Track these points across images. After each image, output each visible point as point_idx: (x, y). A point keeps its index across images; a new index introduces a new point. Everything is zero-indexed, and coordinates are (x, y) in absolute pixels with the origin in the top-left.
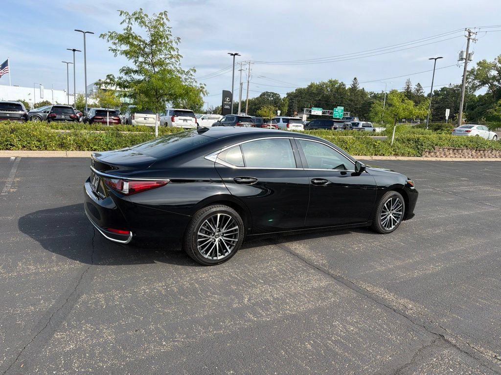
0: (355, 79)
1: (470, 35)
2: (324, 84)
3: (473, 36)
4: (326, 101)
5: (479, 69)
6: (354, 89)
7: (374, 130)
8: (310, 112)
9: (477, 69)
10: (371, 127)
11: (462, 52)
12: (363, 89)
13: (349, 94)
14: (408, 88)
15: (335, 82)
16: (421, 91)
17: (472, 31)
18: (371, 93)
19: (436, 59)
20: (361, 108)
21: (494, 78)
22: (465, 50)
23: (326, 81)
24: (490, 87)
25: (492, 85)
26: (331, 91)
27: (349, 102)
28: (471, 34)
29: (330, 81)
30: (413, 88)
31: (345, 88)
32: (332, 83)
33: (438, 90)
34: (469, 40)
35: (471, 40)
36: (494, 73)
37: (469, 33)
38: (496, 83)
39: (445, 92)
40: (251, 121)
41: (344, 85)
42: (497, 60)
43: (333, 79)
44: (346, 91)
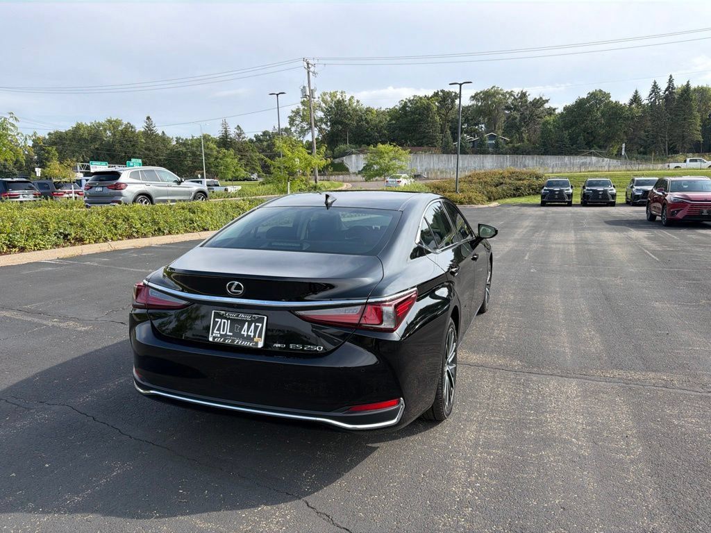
0: (148, 118)
1: (308, 67)
2: (100, 125)
3: (312, 69)
4: (108, 150)
5: (304, 109)
6: (149, 134)
7: (226, 190)
8: (88, 168)
9: (302, 108)
10: (218, 186)
11: (304, 87)
12: (163, 132)
13: (143, 140)
14: (226, 131)
15: (118, 123)
16: (243, 135)
17: (310, 62)
18: (178, 139)
19: (277, 95)
20: (166, 160)
21: (321, 120)
22: (306, 85)
23: (102, 120)
24: (319, 131)
25: (321, 130)
26: (114, 135)
27: (147, 152)
28: (310, 66)
29: (109, 121)
30: (232, 132)
31: (135, 131)
32: (114, 124)
33: (259, 134)
34: (308, 73)
35: (311, 74)
36: (320, 114)
37: (308, 64)
38: (324, 126)
39: (268, 137)
40: (31, 188)
41: (132, 127)
42: (321, 99)
43: (114, 118)
44: (138, 135)
